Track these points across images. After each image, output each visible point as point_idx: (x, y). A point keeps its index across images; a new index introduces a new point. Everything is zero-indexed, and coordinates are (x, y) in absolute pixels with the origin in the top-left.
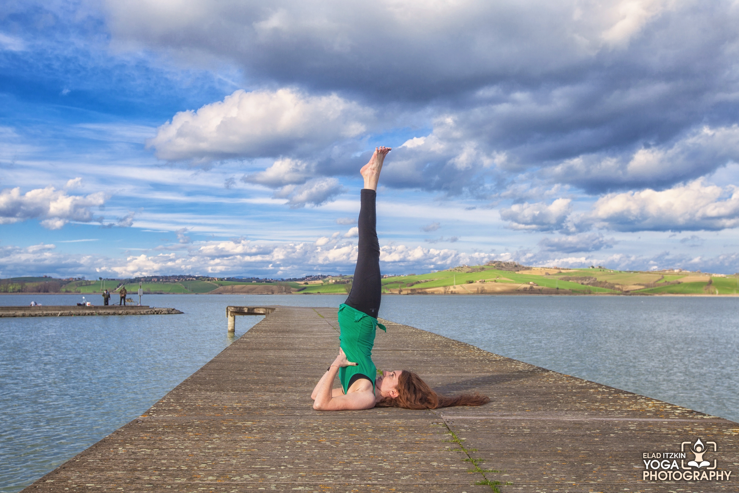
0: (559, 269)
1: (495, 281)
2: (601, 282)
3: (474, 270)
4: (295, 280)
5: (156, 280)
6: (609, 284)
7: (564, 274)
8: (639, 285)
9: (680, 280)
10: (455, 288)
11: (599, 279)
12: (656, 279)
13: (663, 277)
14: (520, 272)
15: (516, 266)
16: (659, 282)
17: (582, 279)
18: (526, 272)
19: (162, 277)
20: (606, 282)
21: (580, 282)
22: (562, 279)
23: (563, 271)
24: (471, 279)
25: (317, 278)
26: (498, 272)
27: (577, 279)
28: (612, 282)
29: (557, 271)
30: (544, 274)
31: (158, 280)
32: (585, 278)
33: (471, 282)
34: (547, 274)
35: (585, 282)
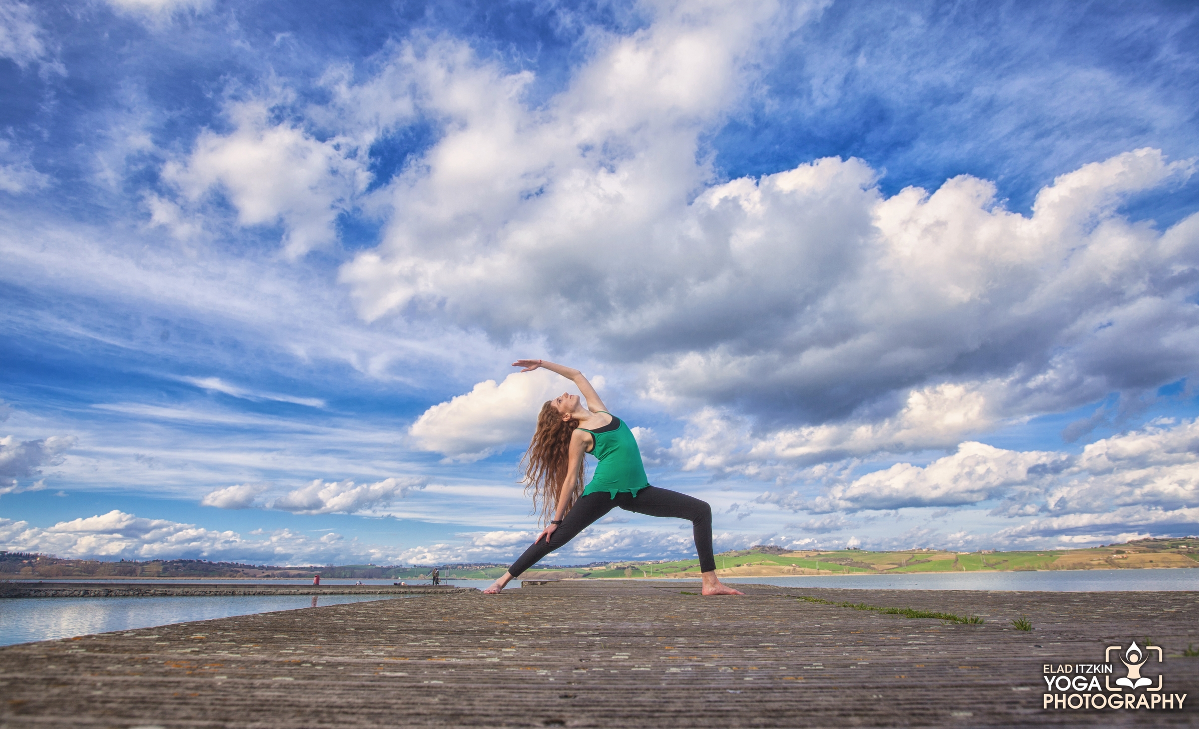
0: (818, 551)
1: (761, 564)
2: (857, 563)
3: (740, 555)
4: (581, 566)
5: (461, 567)
6: (865, 564)
7: (823, 556)
8: (893, 564)
9: (929, 559)
10: (724, 571)
11: (855, 560)
12: (907, 558)
13: (913, 556)
14: (783, 555)
15: (778, 550)
16: (910, 561)
17: (840, 560)
18: (788, 555)
19: (467, 565)
20: (862, 562)
21: (838, 562)
22: (821, 561)
23: (821, 553)
24: (738, 563)
25: (601, 565)
26: (762, 556)
27: (835, 560)
28: (867, 562)
29: (816, 554)
30: (804, 556)
31: (463, 567)
32: (842, 559)
33: (739, 566)
34: (807, 556)
35: (843, 563)
